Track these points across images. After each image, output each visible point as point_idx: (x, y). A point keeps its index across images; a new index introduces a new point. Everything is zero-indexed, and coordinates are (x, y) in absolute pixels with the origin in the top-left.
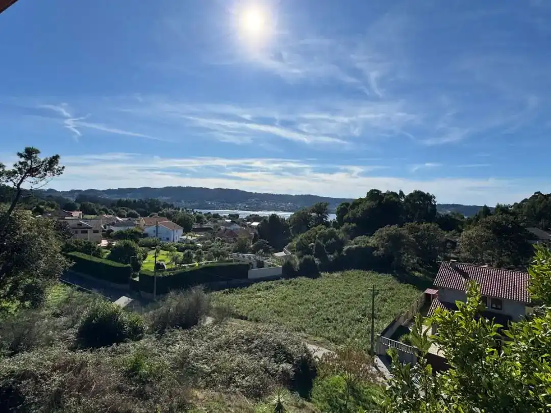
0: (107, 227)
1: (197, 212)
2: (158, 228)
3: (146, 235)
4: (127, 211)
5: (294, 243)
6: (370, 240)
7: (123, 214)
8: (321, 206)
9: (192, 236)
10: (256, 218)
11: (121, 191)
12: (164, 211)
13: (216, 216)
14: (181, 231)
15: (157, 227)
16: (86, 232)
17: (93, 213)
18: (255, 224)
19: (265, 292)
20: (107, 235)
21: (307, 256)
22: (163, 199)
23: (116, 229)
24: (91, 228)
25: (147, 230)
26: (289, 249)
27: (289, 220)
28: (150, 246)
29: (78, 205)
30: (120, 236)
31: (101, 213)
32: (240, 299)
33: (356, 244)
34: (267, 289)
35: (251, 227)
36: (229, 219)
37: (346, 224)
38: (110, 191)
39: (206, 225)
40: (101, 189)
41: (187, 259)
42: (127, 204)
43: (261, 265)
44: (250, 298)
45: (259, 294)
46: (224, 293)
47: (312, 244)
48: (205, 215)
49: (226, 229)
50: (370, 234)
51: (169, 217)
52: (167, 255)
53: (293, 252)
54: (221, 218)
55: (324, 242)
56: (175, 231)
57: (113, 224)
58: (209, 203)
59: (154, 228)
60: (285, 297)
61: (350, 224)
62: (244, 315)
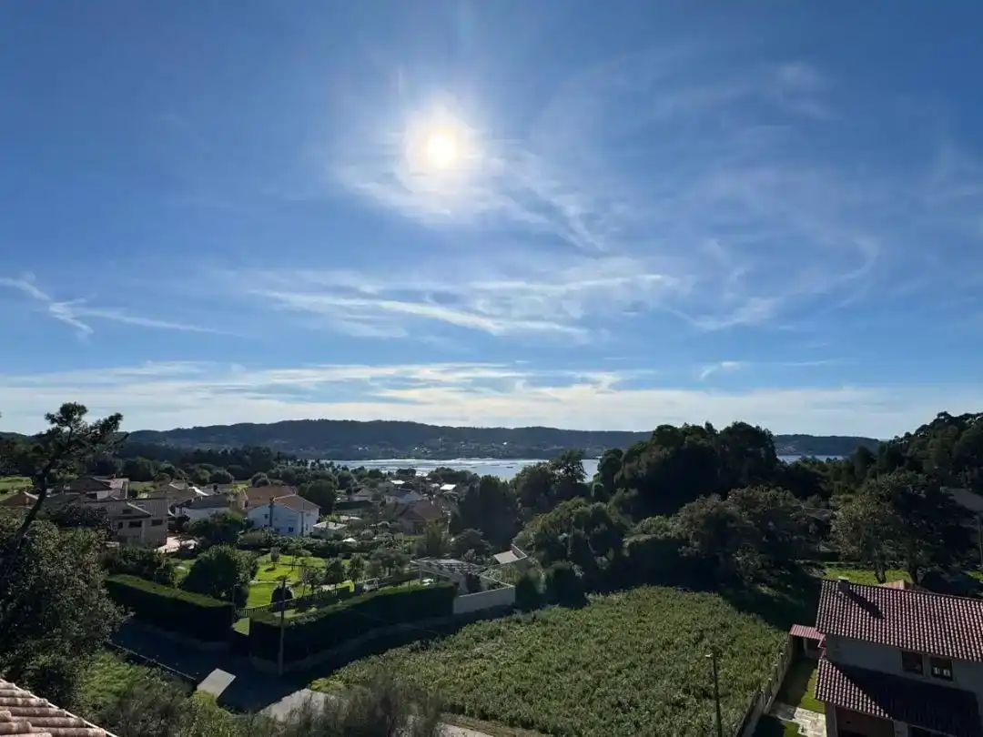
0: (177, 510)
1: (339, 466)
2: (275, 509)
3: (250, 525)
4: (210, 470)
5: (530, 531)
6: (670, 524)
7: (202, 477)
8: (571, 457)
9: (334, 521)
10: (448, 476)
11: (199, 432)
12: (280, 468)
13: (375, 474)
14: (315, 513)
15: (271, 506)
16: (139, 525)
17: (146, 477)
18: (448, 487)
19: (491, 645)
20: (178, 528)
21: (559, 564)
22: (274, 445)
23: (195, 516)
24: (149, 516)
25: (252, 515)
26: (522, 544)
27: (516, 482)
28: (259, 547)
29: (120, 463)
30: (202, 530)
31: (162, 479)
32: (445, 663)
33: (645, 533)
34: (493, 638)
35: (442, 494)
36: (397, 479)
37: (620, 492)
38: (179, 433)
39: (359, 493)
40: (161, 429)
41: (335, 575)
42: (210, 458)
43: (473, 584)
44: (461, 660)
45: (478, 650)
46: (412, 650)
47: (565, 535)
48: (355, 471)
49: (397, 504)
50: (670, 511)
51: (289, 479)
52: (293, 565)
53: (528, 549)
54: (384, 478)
55: (587, 532)
56: (305, 514)
57: (188, 504)
58: (360, 449)
59: (266, 510)
60: (530, 654)
61: (626, 491)
62: (459, 703)
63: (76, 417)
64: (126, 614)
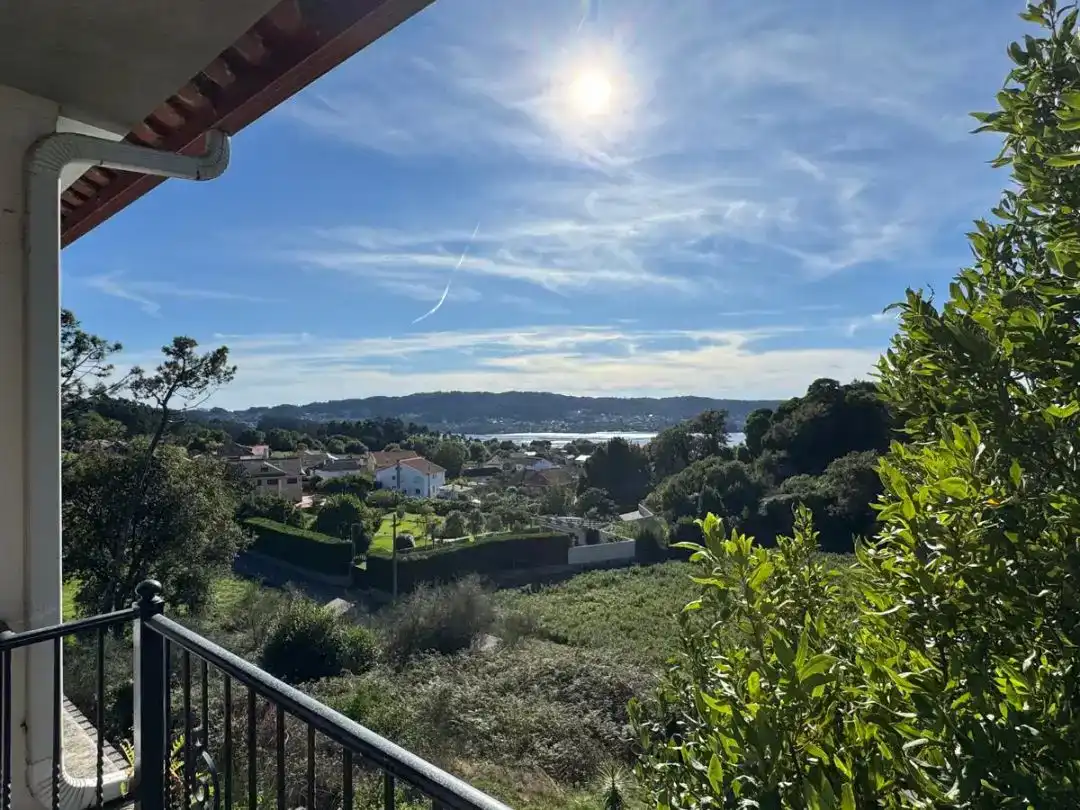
0: (311, 472)
1: (471, 439)
2: (401, 473)
3: (378, 486)
4: (345, 442)
5: (658, 494)
6: (818, 484)
7: (337, 446)
8: (713, 417)
9: (461, 485)
10: (585, 447)
11: (334, 406)
12: (412, 438)
13: (508, 446)
14: (441, 475)
15: (398, 469)
16: (276, 482)
17: (286, 448)
18: (583, 458)
19: (602, 591)
20: (311, 487)
21: (683, 520)
22: (408, 418)
23: (325, 476)
24: (284, 475)
25: (379, 477)
26: (651, 505)
27: (650, 447)
28: (388, 506)
29: (262, 435)
30: (333, 488)
31: (301, 448)
32: (554, 604)
33: (787, 492)
34: (607, 586)
35: (575, 464)
36: (531, 450)
37: (766, 453)
38: (314, 408)
39: (491, 462)
40: (300, 404)
41: (454, 529)
42: (345, 429)
43: (592, 537)
44: (571, 602)
45: (589, 594)
46: (523, 592)
47: (697, 494)
48: (487, 443)
49: (526, 471)
50: (818, 471)
51: (420, 450)
52: (417, 521)
53: (657, 511)
54: (517, 449)
55: (720, 490)
56: (431, 476)
57: (321, 467)
58: (495, 422)
59: (392, 471)
60: (642, 600)
61: (774, 453)
62: (561, 634)
63: (188, 350)
64: (250, 536)
